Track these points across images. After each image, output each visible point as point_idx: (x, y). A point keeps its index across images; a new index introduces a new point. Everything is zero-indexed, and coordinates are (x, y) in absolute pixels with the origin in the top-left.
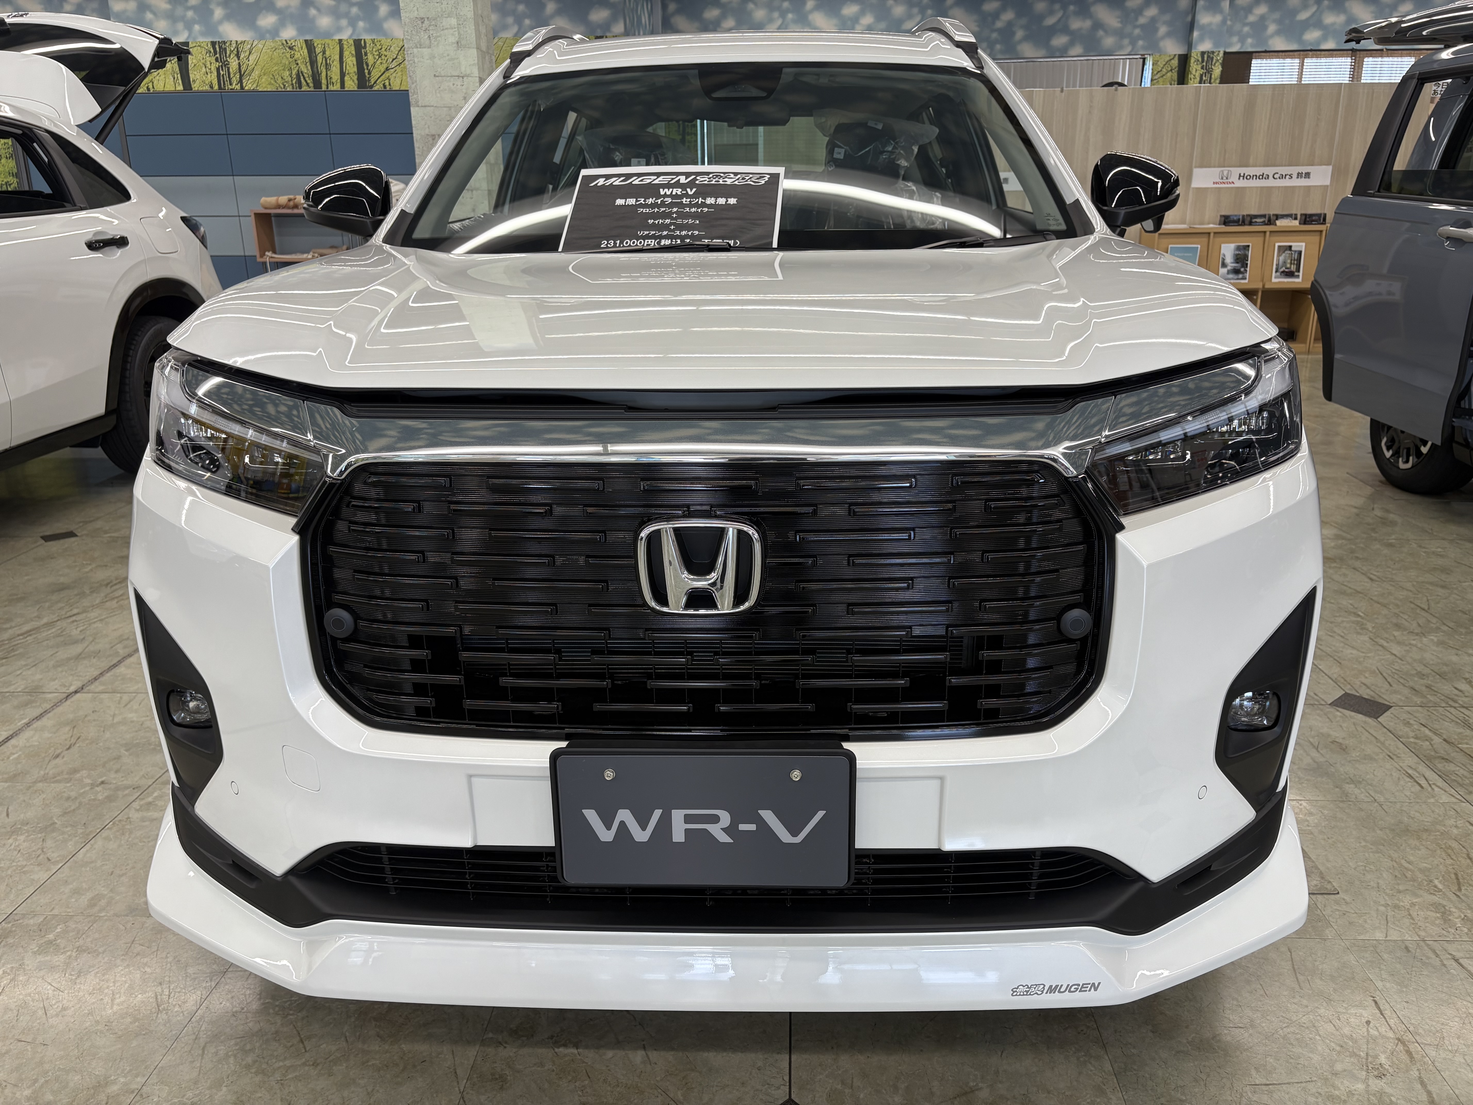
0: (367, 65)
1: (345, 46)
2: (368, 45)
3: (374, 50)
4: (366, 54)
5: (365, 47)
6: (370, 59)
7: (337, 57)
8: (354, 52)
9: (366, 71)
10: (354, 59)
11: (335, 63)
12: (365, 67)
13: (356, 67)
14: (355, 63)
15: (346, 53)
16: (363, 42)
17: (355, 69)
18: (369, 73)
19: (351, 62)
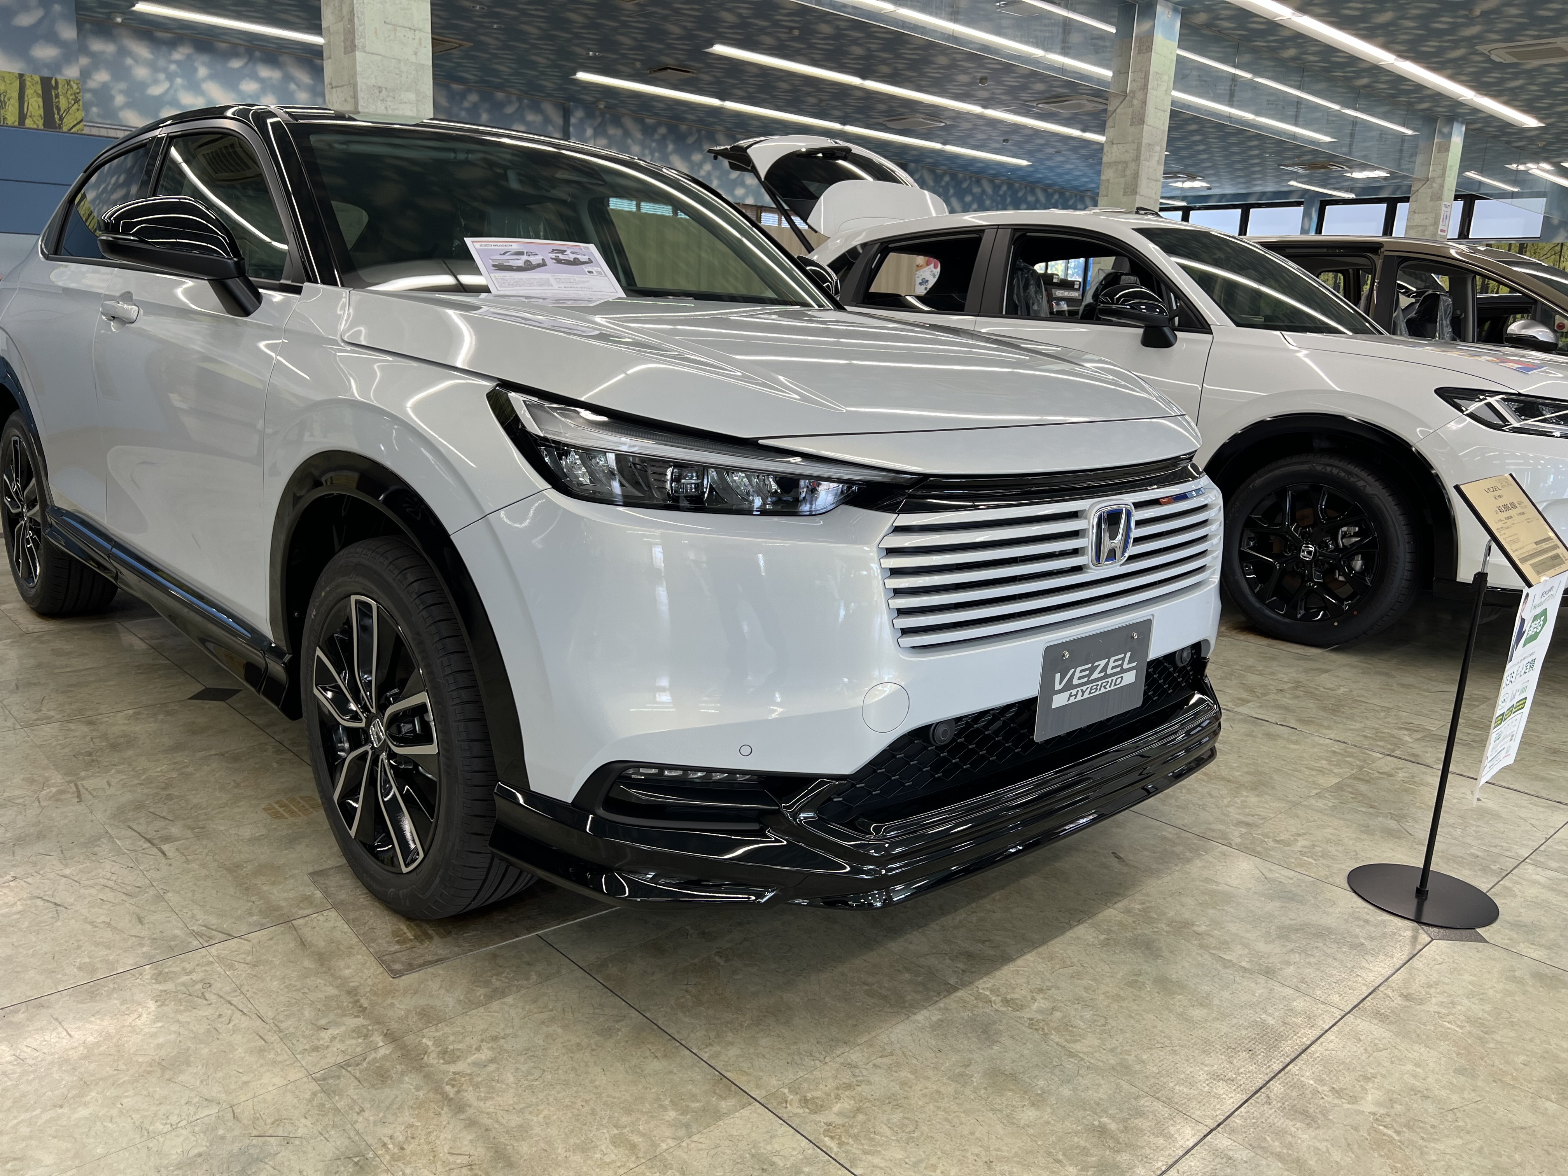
0: (59, 109)
1: (28, 84)
2: (60, 86)
3: (69, 92)
4: (57, 96)
5: (56, 87)
6: (63, 103)
7: (16, 95)
8: (40, 92)
9: (56, 116)
10: (40, 100)
11: (12, 101)
12: (56, 112)
13: (42, 110)
14: (41, 104)
15: (29, 92)
16: (53, 82)
17: (41, 112)
18: (61, 119)
19: (35, 105)
